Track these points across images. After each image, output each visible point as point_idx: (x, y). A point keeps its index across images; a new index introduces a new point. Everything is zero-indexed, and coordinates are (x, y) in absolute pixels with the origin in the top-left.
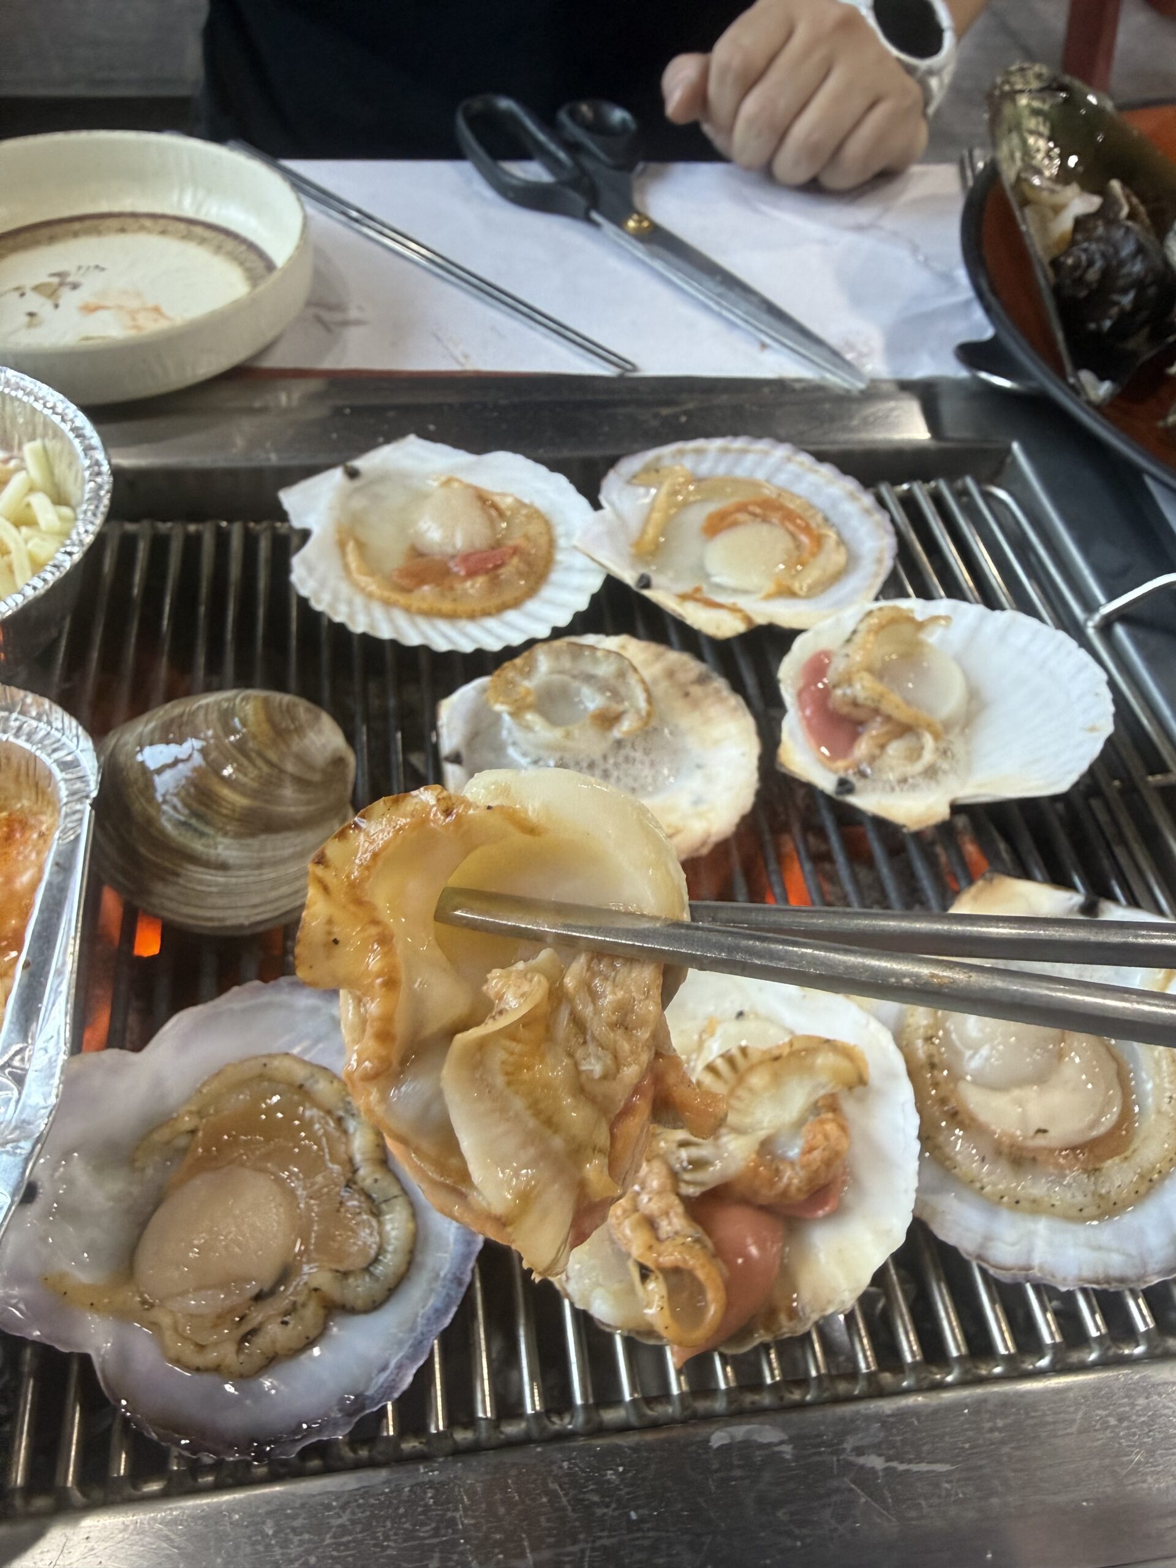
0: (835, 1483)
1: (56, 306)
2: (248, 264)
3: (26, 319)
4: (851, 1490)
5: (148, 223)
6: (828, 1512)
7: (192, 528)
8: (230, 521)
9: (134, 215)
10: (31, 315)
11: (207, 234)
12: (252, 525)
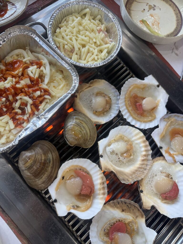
0: (58, 236)
1: (148, 11)
2: (178, 27)
3: (143, 10)
4: (59, 238)
5: (174, 7)
6: (55, 237)
7: (124, 65)
8: (129, 69)
9: (174, 4)
10: (144, 10)
11: (179, 16)
12: (131, 72)
